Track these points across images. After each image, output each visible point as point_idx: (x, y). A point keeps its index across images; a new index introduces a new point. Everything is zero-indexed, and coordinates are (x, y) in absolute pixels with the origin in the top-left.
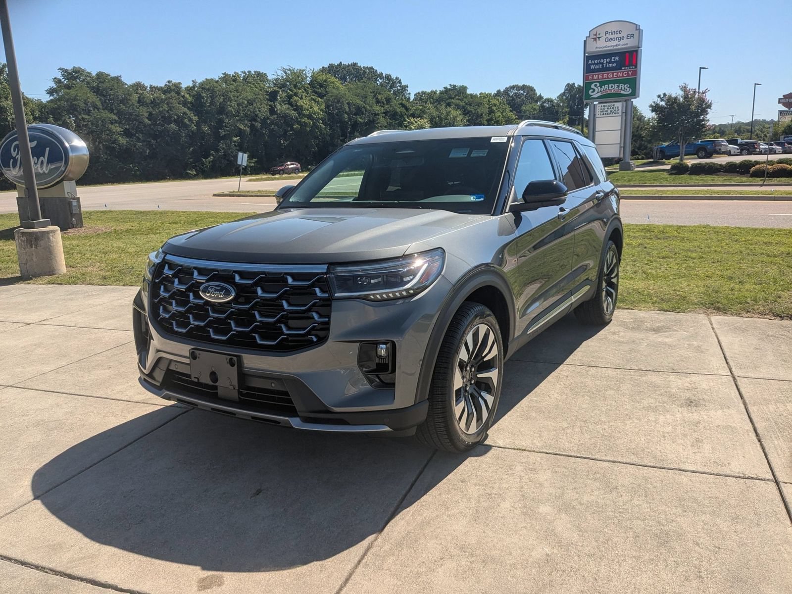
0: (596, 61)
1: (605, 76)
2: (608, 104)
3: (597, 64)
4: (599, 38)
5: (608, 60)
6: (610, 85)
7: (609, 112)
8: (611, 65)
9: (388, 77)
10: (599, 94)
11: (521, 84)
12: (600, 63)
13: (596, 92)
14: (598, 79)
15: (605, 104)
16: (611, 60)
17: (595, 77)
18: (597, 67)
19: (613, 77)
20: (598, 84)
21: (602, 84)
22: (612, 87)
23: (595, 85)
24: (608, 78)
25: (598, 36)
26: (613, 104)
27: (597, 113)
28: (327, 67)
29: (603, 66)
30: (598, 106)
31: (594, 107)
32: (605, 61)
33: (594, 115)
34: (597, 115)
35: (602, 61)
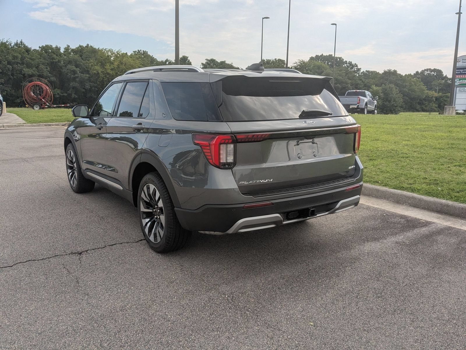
0: (458, 70)
1: (461, 76)
2: (462, 88)
3: (458, 72)
4: (460, 61)
5: (463, 70)
6: (463, 80)
7: (462, 91)
8: (464, 72)
9: (350, 63)
10: (458, 84)
11: (433, 68)
12: (460, 71)
13: (457, 83)
14: (458, 77)
15: (461, 88)
16: (464, 70)
17: (457, 77)
18: (458, 73)
19: (465, 77)
20: (458, 80)
21: (460, 80)
22: (464, 81)
23: (457, 80)
24: (463, 77)
25: (459, 60)
26: (464, 88)
27: (457, 91)
28: (314, 57)
29: (461, 72)
30: (458, 89)
31: (456, 89)
32: (462, 70)
33: (456, 92)
34: (457, 92)
35: (460, 70)
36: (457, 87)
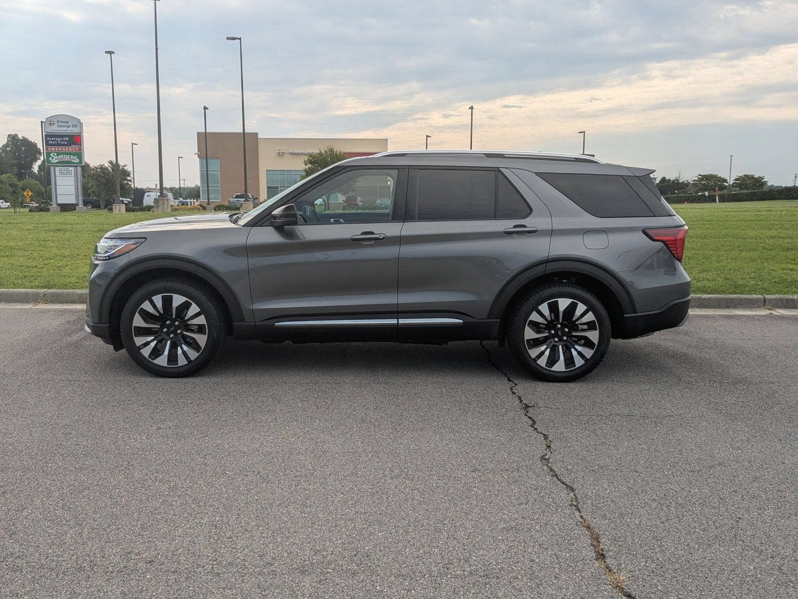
0: (53, 139)
1: (60, 149)
2: (64, 168)
3: (53, 141)
4: (53, 124)
5: (61, 139)
6: (64, 156)
7: (65, 173)
8: (63, 142)
10: (57, 161)
12: (56, 141)
13: (54, 159)
14: (55, 150)
15: (62, 168)
16: (63, 139)
17: (53, 149)
18: (53, 143)
19: (66, 150)
20: (56, 154)
23: (54, 155)
24: (62, 151)
25: (52, 123)
26: (67, 168)
29: (58, 142)
30: (57, 169)
31: (55, 169)
32: (59, 139)
33: (55, 174)
34: (57, 175)
35: (57, 139)
36: (55, 166)
